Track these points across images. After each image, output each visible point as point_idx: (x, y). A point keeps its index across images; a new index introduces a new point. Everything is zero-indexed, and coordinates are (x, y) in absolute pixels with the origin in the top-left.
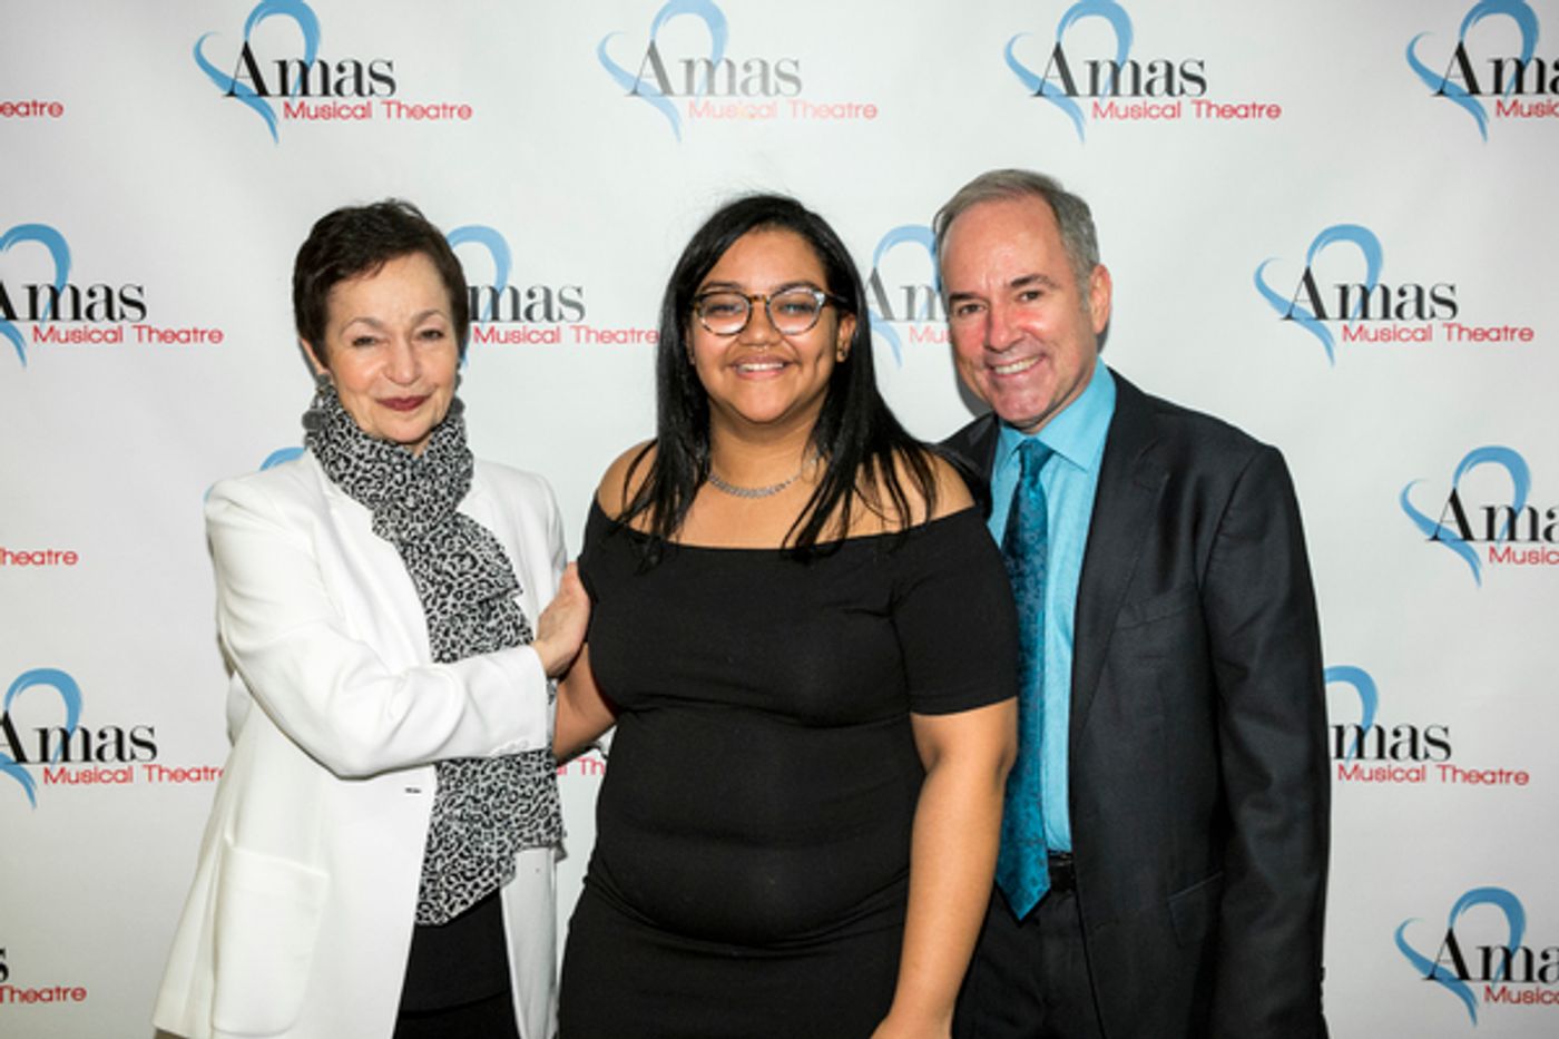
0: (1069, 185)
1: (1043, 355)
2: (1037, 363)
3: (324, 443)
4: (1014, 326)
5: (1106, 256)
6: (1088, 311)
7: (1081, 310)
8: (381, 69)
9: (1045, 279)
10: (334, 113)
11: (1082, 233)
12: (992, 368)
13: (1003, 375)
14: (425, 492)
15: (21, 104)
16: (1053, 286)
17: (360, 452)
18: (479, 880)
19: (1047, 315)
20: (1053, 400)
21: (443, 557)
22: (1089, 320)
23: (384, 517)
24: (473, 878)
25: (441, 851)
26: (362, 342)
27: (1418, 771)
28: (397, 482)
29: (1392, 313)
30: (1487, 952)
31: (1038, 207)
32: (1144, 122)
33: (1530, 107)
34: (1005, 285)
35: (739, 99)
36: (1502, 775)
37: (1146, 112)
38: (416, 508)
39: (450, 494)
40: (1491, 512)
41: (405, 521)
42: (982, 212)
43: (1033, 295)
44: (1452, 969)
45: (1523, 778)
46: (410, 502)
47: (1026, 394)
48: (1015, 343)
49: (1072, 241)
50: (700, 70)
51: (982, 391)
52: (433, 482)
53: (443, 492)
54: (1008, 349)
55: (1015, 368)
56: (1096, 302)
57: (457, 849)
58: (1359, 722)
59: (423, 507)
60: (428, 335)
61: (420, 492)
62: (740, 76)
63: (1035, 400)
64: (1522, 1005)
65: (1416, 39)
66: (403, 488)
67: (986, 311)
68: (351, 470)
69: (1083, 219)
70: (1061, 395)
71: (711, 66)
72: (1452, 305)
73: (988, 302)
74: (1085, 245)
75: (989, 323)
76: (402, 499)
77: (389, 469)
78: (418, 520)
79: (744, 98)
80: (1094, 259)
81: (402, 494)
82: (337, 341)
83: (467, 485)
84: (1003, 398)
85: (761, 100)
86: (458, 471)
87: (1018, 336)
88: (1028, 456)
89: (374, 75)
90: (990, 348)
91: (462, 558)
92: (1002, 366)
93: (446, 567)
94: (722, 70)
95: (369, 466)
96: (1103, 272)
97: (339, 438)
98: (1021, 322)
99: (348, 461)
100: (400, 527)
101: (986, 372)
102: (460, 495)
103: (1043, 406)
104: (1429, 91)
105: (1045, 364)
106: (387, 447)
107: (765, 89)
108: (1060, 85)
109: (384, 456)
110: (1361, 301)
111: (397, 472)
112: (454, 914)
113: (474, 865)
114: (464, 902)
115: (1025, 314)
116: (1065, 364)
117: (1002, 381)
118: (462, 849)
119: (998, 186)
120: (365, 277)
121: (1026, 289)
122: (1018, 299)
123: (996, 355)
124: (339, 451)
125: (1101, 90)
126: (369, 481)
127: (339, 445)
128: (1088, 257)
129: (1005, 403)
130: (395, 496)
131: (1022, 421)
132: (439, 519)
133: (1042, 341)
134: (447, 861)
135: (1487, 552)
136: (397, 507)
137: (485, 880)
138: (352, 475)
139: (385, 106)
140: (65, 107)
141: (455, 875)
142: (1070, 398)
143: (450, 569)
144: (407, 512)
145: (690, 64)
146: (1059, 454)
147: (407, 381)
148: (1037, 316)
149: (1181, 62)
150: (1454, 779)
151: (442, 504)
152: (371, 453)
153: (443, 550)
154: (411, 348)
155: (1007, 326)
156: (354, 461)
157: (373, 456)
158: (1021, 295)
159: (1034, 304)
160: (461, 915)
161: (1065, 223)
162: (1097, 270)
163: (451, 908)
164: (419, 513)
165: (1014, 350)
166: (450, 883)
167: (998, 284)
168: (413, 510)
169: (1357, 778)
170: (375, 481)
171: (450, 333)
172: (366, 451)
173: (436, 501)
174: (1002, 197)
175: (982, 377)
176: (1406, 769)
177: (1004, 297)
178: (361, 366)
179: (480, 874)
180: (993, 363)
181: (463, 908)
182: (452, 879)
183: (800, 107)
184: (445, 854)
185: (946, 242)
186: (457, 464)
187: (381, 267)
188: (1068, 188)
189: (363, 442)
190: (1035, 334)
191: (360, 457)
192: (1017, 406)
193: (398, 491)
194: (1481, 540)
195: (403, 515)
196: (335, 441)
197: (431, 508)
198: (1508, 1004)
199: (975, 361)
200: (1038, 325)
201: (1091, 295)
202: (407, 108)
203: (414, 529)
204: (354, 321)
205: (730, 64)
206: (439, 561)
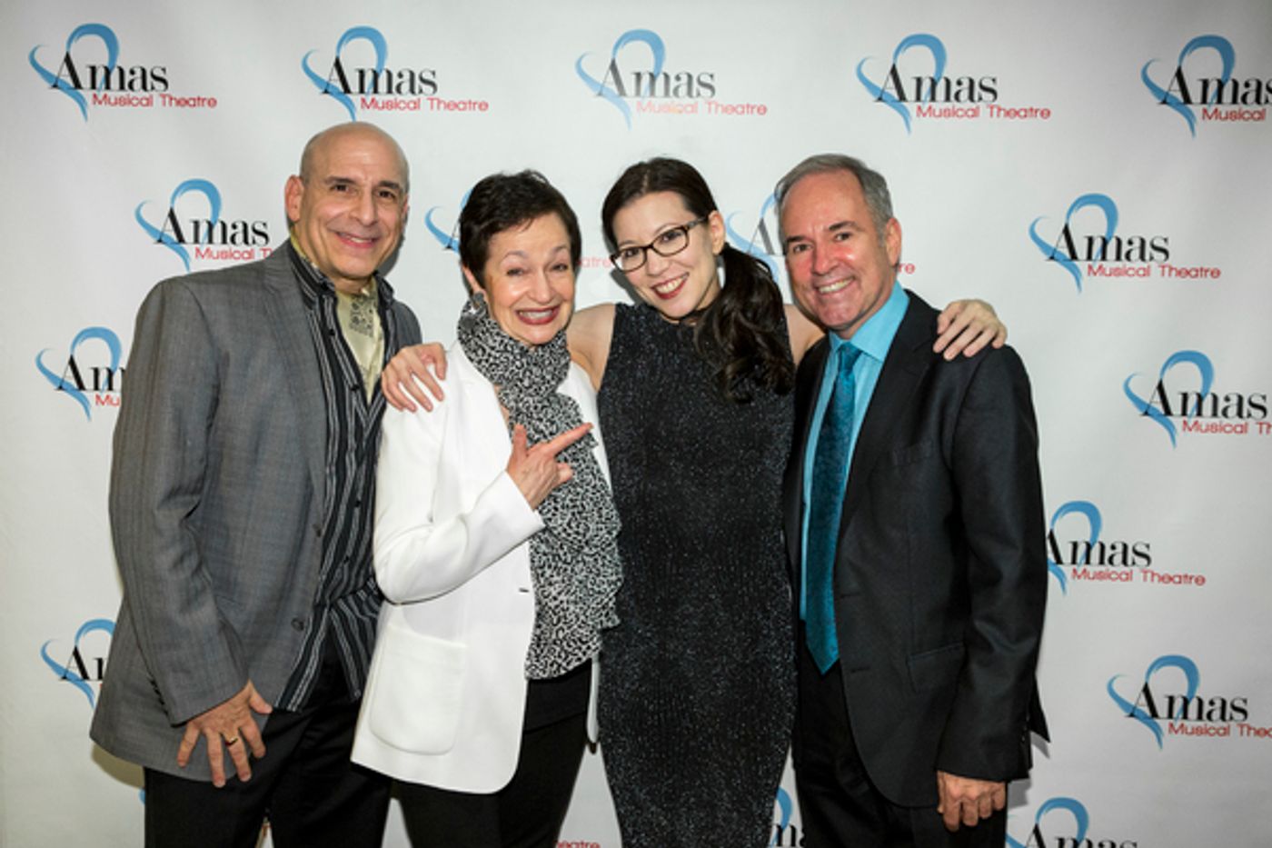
0: (871, 164)
1: (854, 278)
2: (850, 284)
3: (470, 336)
4: (832, 257)
5: (898, 211)
6: (885, 248)
7: (880, 247)
8: (427, 76)
9: (853, 224)
10: (395, 105)
11: (879, 195)
12: (817, 288)
13: (825, 293)
14: (536, 377)
15: (191, 99)
16: (859, 229)
17: (493, 345)
18: (590, 644)
19: (856, 249)
20: (860, 311)
21: (540, 420)
22: (886, 255)
23: (508, 391)
24: (587, 642)
25: (561, 625)
26: (513, 272)
27: (1127, 574)
28: (517, 367)
29: (1123, 257)
30: (1171, 700)
31: (848, 178)
32: (953, 120)
33: (1227, 113)
34: (825, 230)
35: (672, 100)
36: (1186, 578)
37: (954, 113)
38: (530, 387)
39: (553, 379)
40: (1185, 396)
41: (522, 396)
42: (809, 181)
43: (845, 236)
44: (1146, 710)
45: (1201, 581)
46: (526, 383)
47: (842, 306)
48: (833, 269)
49: (873, 201)
50: (646, 80)
51: (811, 307)
52: (542, 370)
53: (548, 377)
54: (828, 273)
55: (834, 287)
56: (890, 244)
57: (576, 623)
58: (1088, 539)
59: (535, 387)
60: (557, 268)
61: (533, 377)
62: (673, 83)
63: (848, 310)
64: (1194, 736)
65: (1148, 64)
66: (521, 371)
67: (811, 250)
68: (485, 357)
69: (880, 186)
70: (866, 307)
71: (653, 77)
72: (1165, 252)
73: (814, 242)
74: (883, 205)
75: (814, 256)
76: (521, 381)
77: (511, 358)
78: (531, 395)
79: (675, 99)
80: (889, 214)
81: (521, 376)
82: (494, 270)
83: (565, 374)
84: (826, 309)
85: (688, 100)
86: (559, 363)
87: (835, 263)
88: (843, 354)
89: (422, 80)
90: (815, 273)
91: (553, 423)
92: (824, 286)
93: (542, 427)
94: (660, 81)
95: (498, 355)
96: (895, 222)
97: (481, 335)
98: (837, 255)
99: (484, 350)
100: (519, 400)
101: (813, 293)
102: (560, 380)
103: (854, 314)
104: (1155, 101)
105: (855, 285)
106: (512, 343)
107: (689, 93)
108: (894, 93)
109: (509, 348)
110: (1102, 248)
111: (518, 360)
112: (570, 668)
113: (588, 633)
114: (579, 659)
115: (840, 249)
116: (869, 283)
117: (824, 297)
118: (579, 623)
119: (819, 163)
120: (520, 230)
121: (840, 231)
122: (835, 239)
123: (819, 278)
124: (480, 343)
125: (923, 97)
126: (498, 365)
127: (481, 339)
128: (884, 212)
129: (827, 314)
130: (516, 377)
131: (839, 326)
132: (545, 396)
133: (853, 268)
134: (566, 631)
135: (1182, 424)
136: (516, 385)
137: (594, 644)
138: (487, 361)
139: (429, 102)
140: (218, 101)
141: (574, 641)
142: (873, 310)
143: (544, 428)
144: (524, 390)
145: (638, 76)
146: (866, 354)
147: (545, 301)
148: (849, 250)
149: (980, 78)
150: (1152, 580)
151: (547, 385)
152: (500, 345)
153: (541, 416)
154: (546, 277)
155: (827, 257)
156: (488, 350)
157: (502, 347)
158: (836, 237)
159: (846, 242)
160: (576, 668)
161: (868, 188)
162: (890, 221)
163: (568, 664)
164: (531, 391)
165: (833, 274)
166: (570, 646)
167: (820, 229)
168: (527, 388)
169: (1085, 578)
170: (502, 366)
171: (570, 267)
172: (497, 344)
173: (544, 383)
174: (821, 171)
175: (811, 296)
176: (1119, 572)
177: (825, 239)
178: (511, 289)
179: (592, 639)
180: (818, 284)
181: (577, 664)
182: (572, 643)
183: (713, 106)
184: (565, 627)
185: (784, 203)
186: (559, 359)
187: (531, 222)
188: (870, 165)
189: (496, 338)
190: (848, 264)
191: (493, 348)
192: (835, 315)
193: (517, 374)
194: (1178, 416)
195: (521, 391)
196: (478, 336)
197: (540, 389)
198: (1185, 735)
199: (805, 285)
200: (850, 257)
201: (887, 238)
202: (445, 103)
203: (527, 402)
204: (509, 254)
205: (667, 76)
206: (538, 423)
